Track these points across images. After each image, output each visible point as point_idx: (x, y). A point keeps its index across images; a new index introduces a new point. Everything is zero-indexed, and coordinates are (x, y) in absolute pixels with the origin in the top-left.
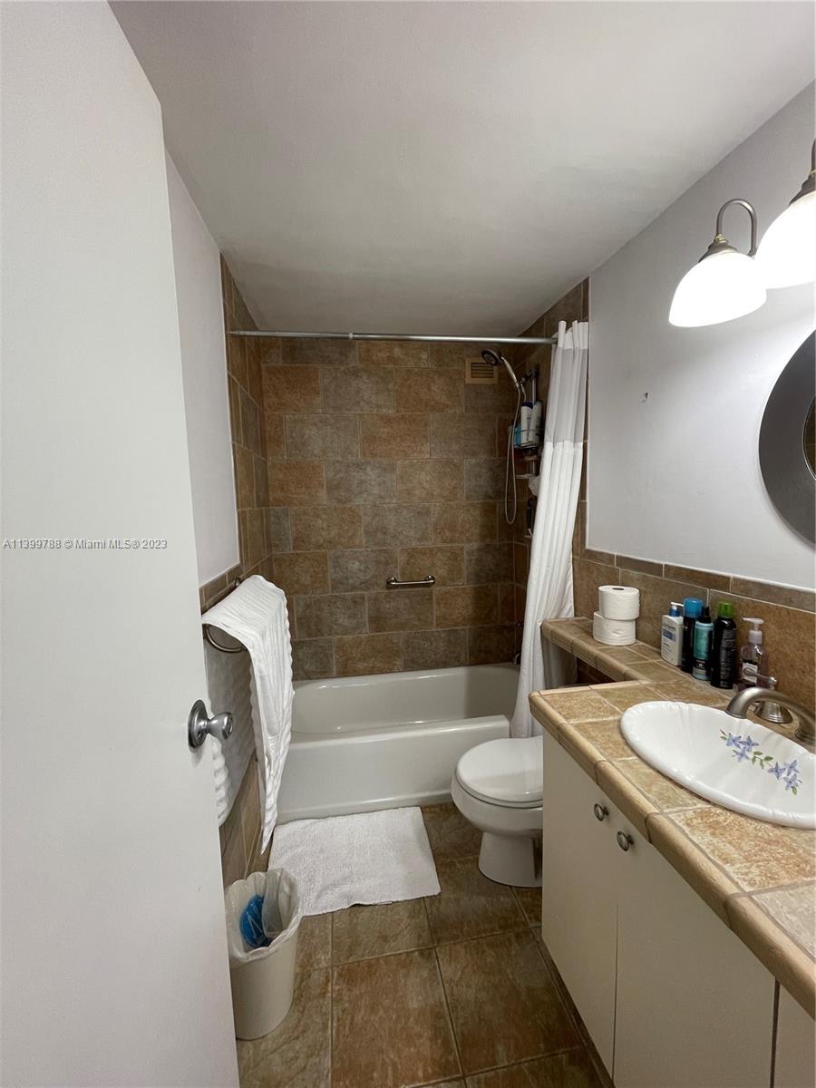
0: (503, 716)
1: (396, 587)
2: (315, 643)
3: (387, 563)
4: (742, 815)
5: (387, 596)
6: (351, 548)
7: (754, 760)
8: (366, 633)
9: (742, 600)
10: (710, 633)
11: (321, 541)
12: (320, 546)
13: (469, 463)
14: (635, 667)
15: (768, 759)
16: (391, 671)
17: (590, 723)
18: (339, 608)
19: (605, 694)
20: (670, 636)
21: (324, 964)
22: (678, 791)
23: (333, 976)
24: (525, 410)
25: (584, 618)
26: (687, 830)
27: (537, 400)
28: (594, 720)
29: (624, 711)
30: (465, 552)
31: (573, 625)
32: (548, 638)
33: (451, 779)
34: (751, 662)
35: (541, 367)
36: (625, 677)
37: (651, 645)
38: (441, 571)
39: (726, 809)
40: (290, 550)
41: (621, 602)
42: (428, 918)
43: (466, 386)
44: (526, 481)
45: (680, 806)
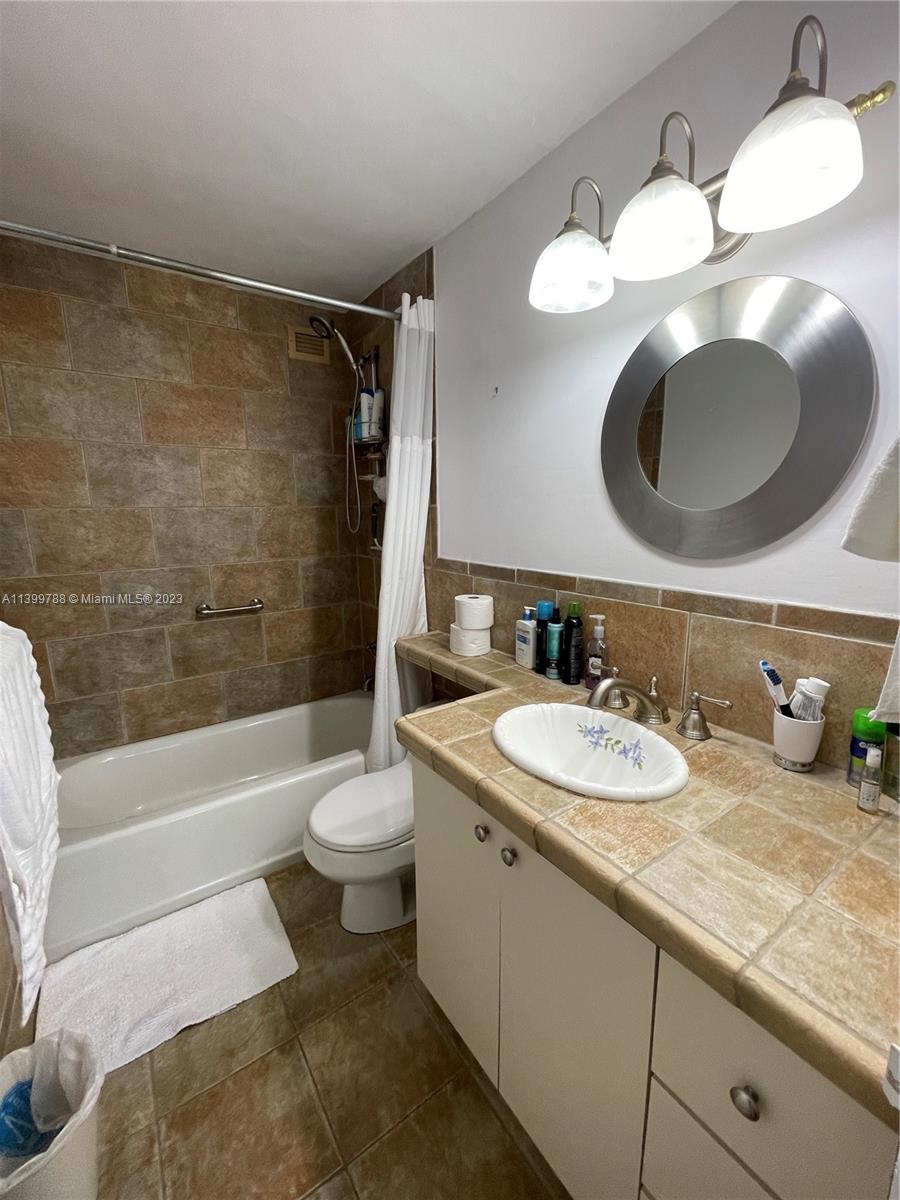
0: (356, 751)
1: (209, 616)
2: (87, 702)
3: (194, 586)
4: (611, 800)
5: (195, 630)
6: (139, 567)
7: (606, 746)
8: (170, 680)
9: (587, 598)
10: (561, 633)
11: (88, 559)
12: (85, 567)
13: (297, 459)
14: (495, 675)
15: (618, 742)
16: (210, 723)
17: (464, 740)
18: (125, 651)
19: (473, 707)
20: (524, 640)
21: (144, 1123)
22: (558, 792)
23: (159, 1132)
24: (365, 397)
25: (438, 632)
26: (571, 829)
27: (378, 387)
28: (467, 736)
29: (494, 721)
30: (300, 568)
31: (429, 640)
32: (404, 658)
33: (302, 834)
34: (596, 656)
35: (381, 348)
36: (487, 687)
37: (506, 652)
38: (271, 592)
39: (598, 799)
40: (32, 573)
41: (477, 610)
42: (285, 1004)
43: (290, 360)
44: (370, 484)
45: (561, 807)
